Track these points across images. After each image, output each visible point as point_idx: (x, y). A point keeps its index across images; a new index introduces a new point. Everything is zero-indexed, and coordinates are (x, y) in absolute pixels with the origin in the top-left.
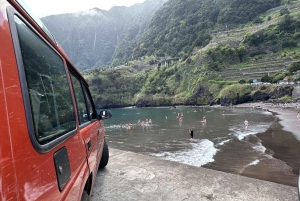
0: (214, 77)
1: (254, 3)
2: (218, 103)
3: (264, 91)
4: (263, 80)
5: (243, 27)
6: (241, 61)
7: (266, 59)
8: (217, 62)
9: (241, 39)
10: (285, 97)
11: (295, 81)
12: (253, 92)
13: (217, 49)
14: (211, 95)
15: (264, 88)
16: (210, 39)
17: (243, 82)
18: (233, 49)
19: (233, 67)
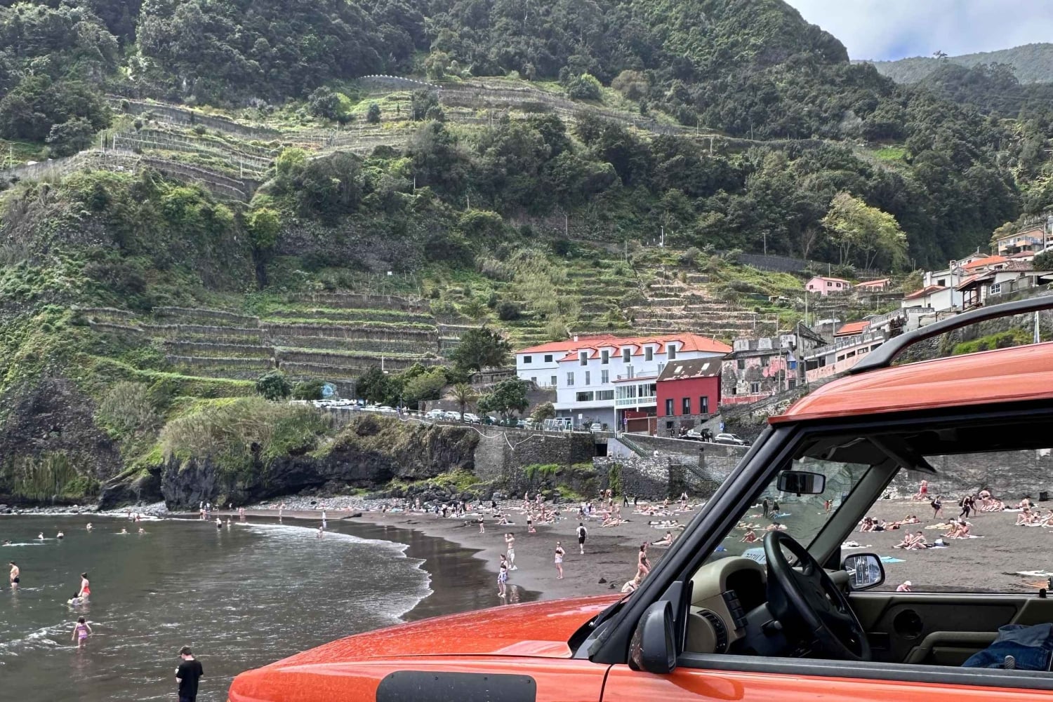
0: (124, 344)
1: (313, 17)
2: (151, 492)
3: (370, 442)
4: (361, 392)
5: (264, 114)
6: (263, 282)
7: (367, 293)
8: (141, 262)
9: (262, 171)
10: (452, 475)
11: (484, 408)
12: (327, 444)
13: (144, 190)
14: (106, 446)
15: (369, 427)
16: (100, 123)
17: (276, 389)
18: (224, 211)
19: (224, 303)
